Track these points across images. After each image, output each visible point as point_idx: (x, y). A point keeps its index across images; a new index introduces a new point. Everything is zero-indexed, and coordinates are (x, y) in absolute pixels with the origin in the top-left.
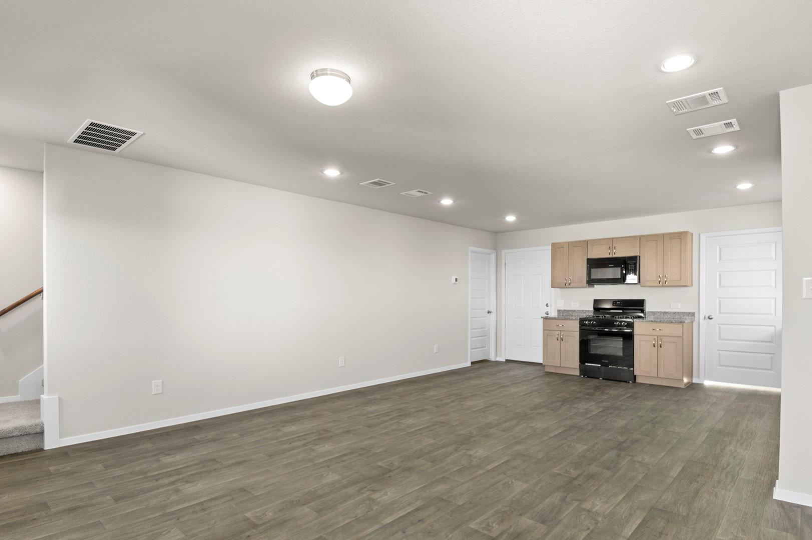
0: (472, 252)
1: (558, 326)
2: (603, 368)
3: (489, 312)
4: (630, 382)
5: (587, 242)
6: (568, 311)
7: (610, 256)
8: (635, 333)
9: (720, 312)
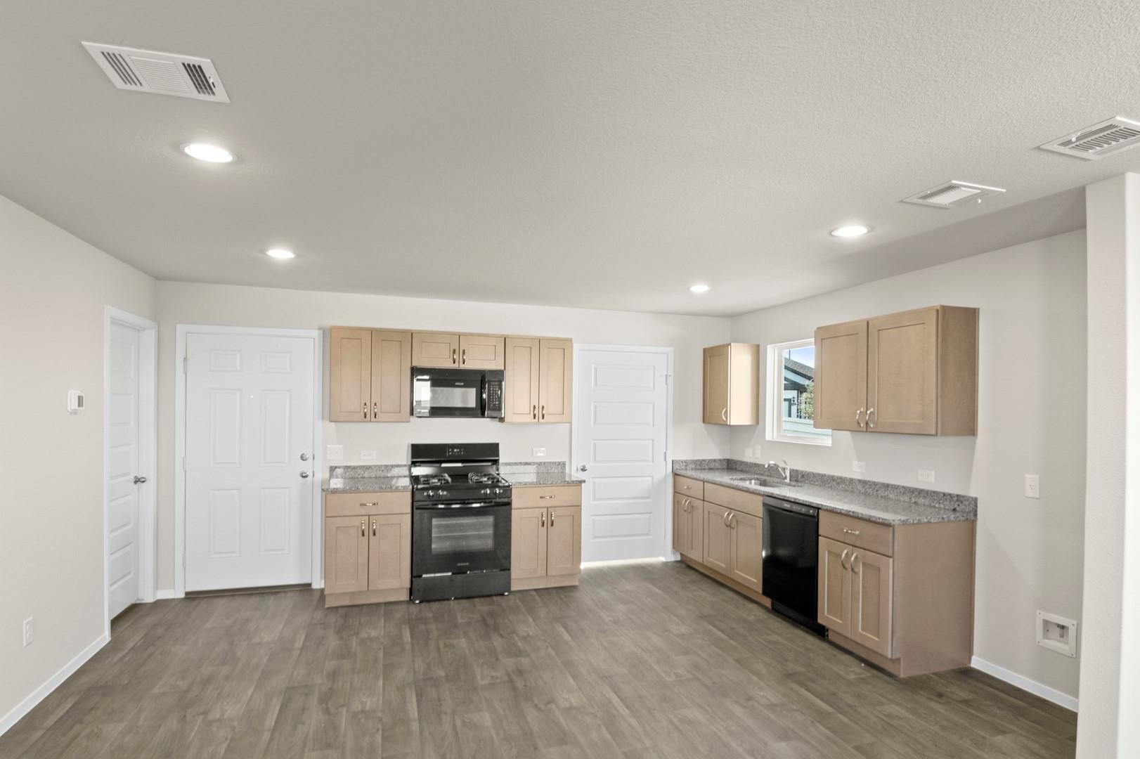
0: (114, 322)
1: (363, 505)
2: (459, 577)
3: (138, 480)
4: (506, 594)
5: (412, 334)
6: (354, 468)
7: (455, 366)
8: (514, 505)
9: (595, 460)
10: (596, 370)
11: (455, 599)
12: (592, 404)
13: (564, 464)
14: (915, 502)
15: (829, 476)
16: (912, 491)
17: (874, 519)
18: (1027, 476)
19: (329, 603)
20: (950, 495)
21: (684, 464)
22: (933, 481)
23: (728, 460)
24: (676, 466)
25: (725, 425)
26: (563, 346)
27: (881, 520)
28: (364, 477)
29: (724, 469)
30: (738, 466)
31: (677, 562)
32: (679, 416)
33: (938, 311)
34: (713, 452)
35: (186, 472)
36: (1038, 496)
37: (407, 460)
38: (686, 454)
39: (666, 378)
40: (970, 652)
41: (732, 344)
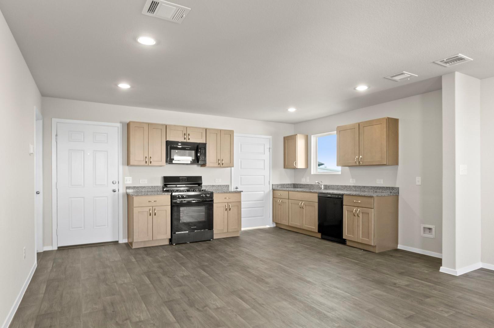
1: (150, 202)
2: (192, 233)
3: (38, 193)
4: (211, 240)
5: (166, 126)
6: (137, 187)
7: (185, 141)
8: (214, 201)
9: (241, 184)
10: (241, 145)
11: (190, 243)
12: (240, 160)
13: (229, 186)
14: (376, 192)
15: (340, 186)
16: (374, 188)
17: (366, 195)
18: (417, 178)
19: (134, 247)
20: (389, 187)
21: (277, 186)
22: (382, 183)
23: (294, 184)
24: (274, 187)
25: (295, 169)
26: (230, 133)
27: (369, 196)
28: (142, 192)
29: (292, 188)
30: (298, 186)
31: (274, 227)
32: (274, 166)
33: (386, 119)
34: (288, 181)
35: (57, 189)
36: (420, 184)
37: (161, 184)
38: (277, 182)
39: (269, 150)
40: (397, 244)
41: (298, 134)
